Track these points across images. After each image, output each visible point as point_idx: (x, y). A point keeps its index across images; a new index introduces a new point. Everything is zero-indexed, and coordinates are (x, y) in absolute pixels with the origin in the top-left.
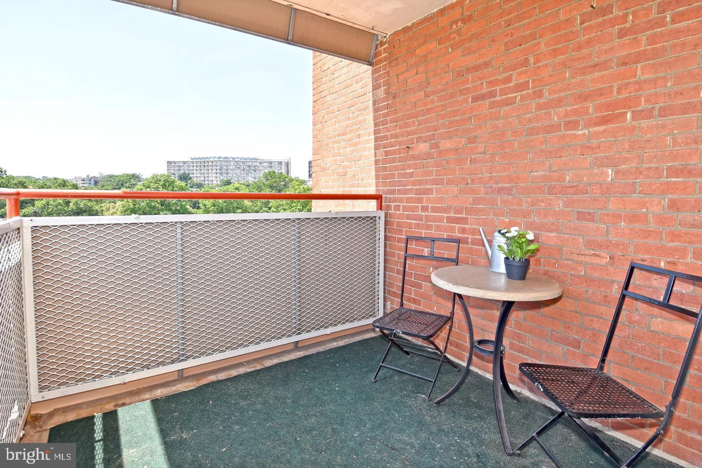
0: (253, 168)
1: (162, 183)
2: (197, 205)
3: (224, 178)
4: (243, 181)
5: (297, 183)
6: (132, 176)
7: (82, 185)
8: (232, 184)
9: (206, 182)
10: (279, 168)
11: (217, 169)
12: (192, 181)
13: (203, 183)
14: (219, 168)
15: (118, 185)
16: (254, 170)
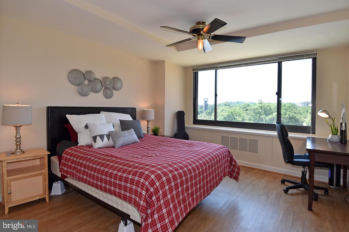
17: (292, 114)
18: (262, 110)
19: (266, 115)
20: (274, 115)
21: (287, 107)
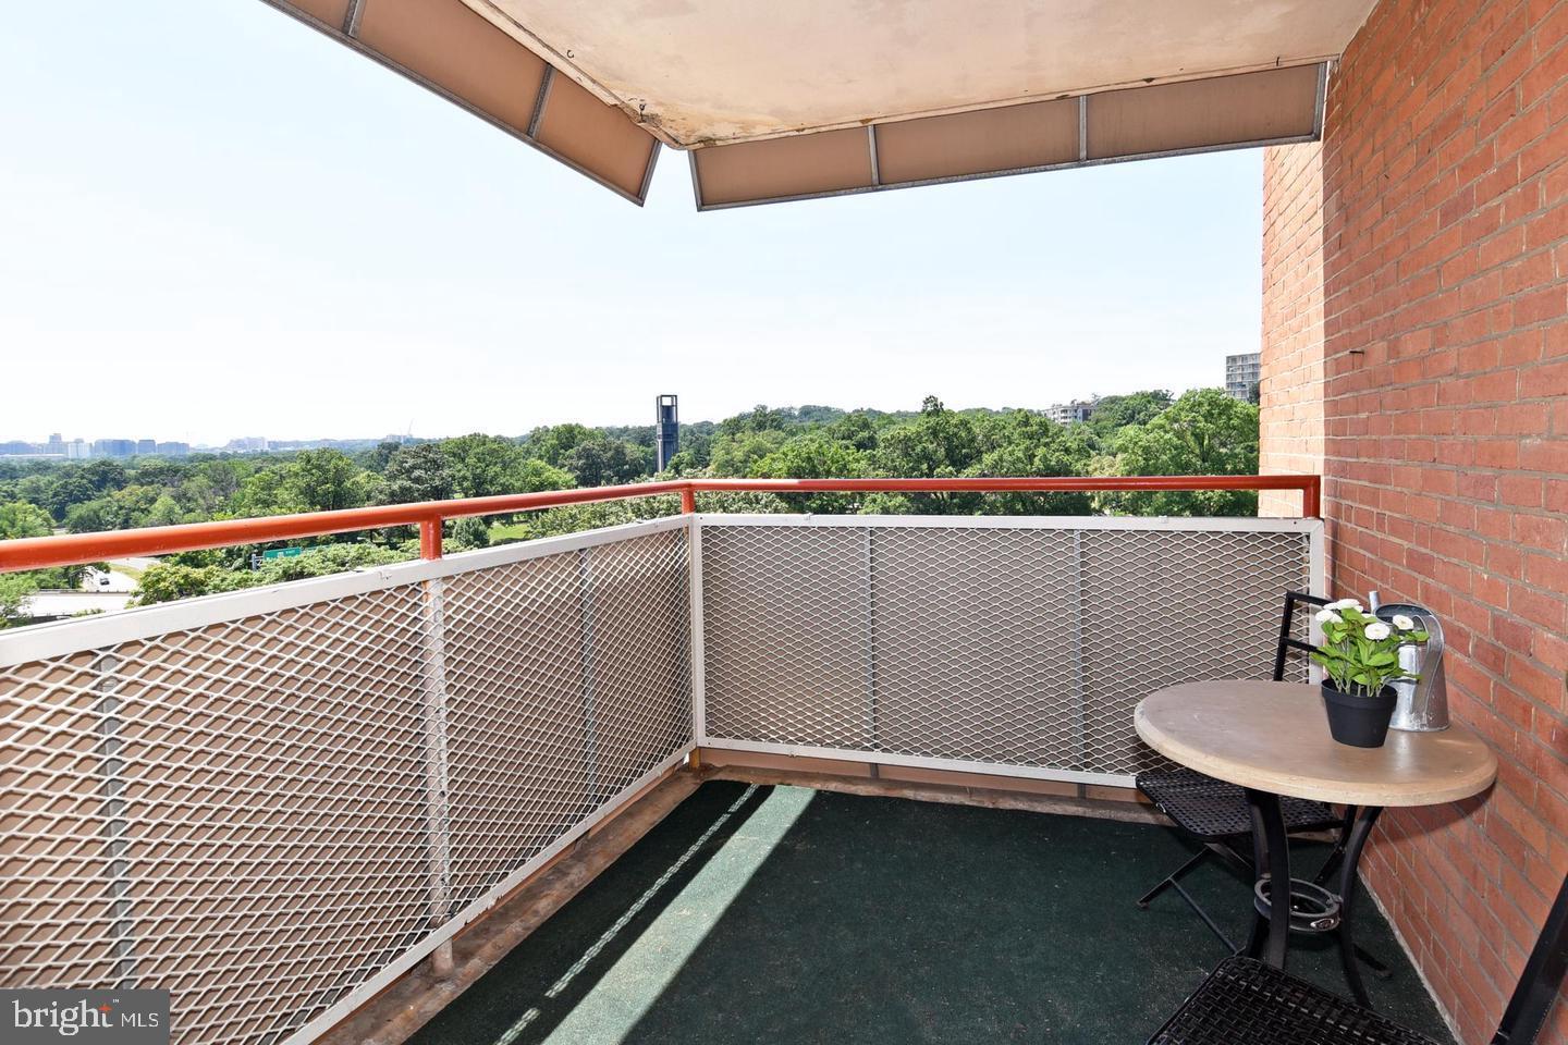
1: (1204, 410)
6: (1153, 397)
7: (1063, 421)
15: (1124, 419)
17: (1057, 454)
18: (938, 445)
19: (953, 464)
20: (987, 465)
21: (1035, 428)
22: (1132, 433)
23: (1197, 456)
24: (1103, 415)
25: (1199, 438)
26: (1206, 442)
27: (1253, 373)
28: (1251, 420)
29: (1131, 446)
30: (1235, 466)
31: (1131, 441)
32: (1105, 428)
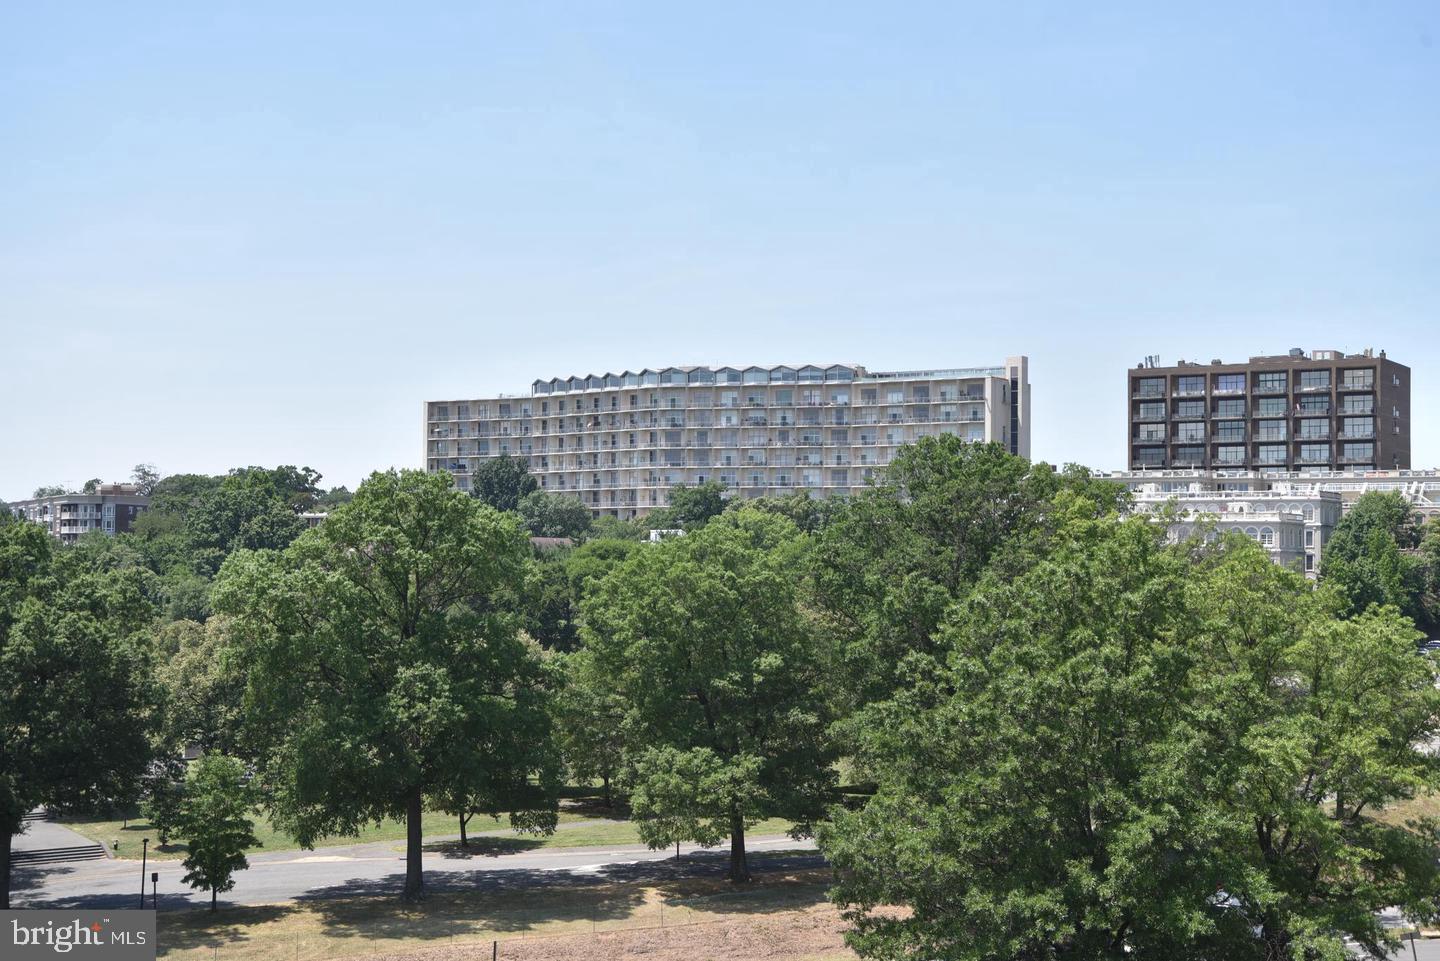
0: (830, 422)
1: (407, 520)
2: (563, 622)
3: (688, 477)
4: (780, 491)
5: (1080, 501)
6: (276, 482)
7: (66, 528)
8: (728, 511)
9: (604, 505)
10: (966, 419)
11: (653, 435)
12: (536, 501)
13: (590, 506)
14: (663, 425)
15: (215, 529)
16: (834, 432)
22: (251, 566)
23: (393, 621)
24: (165, 521)
25: (396, 579)
26: (412, 590)
27: (479, 442)
28: (503, 545)
29: (252, 597)
30: (471, 646)
31: (251, 584)
32: (171, 550)
